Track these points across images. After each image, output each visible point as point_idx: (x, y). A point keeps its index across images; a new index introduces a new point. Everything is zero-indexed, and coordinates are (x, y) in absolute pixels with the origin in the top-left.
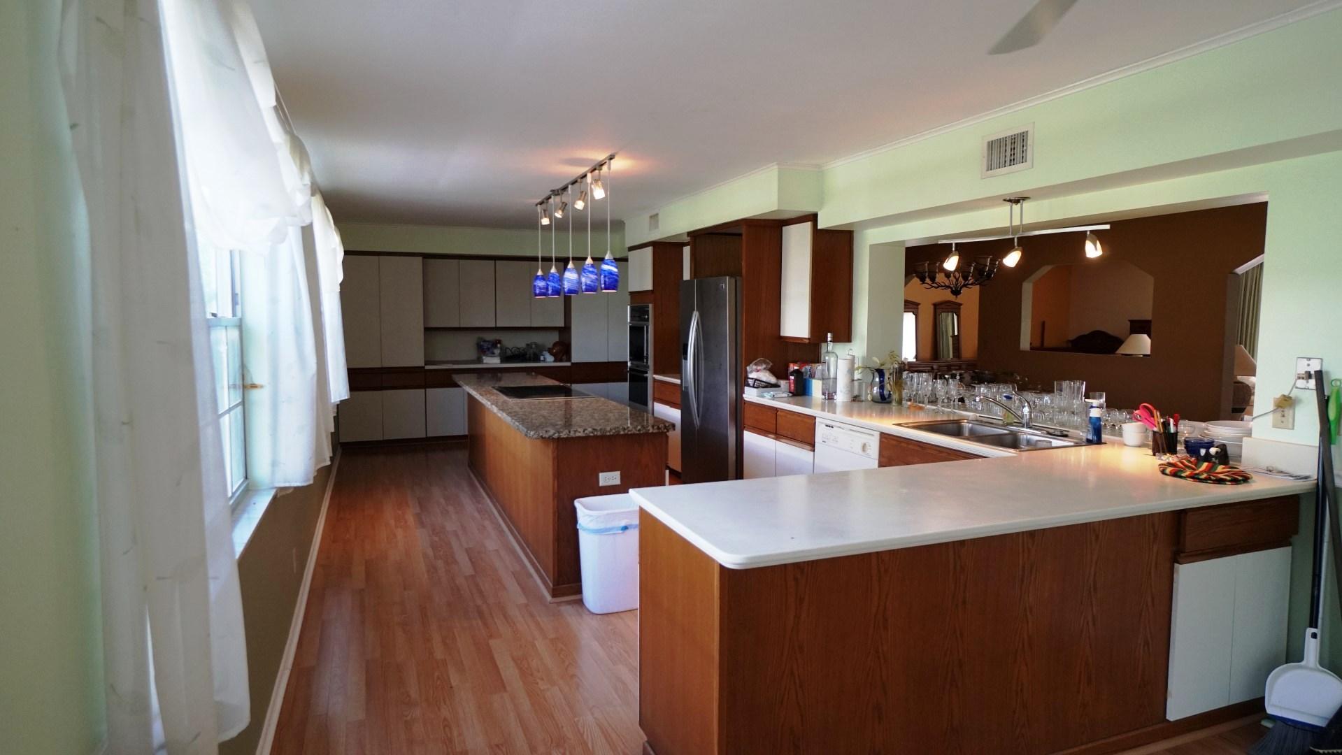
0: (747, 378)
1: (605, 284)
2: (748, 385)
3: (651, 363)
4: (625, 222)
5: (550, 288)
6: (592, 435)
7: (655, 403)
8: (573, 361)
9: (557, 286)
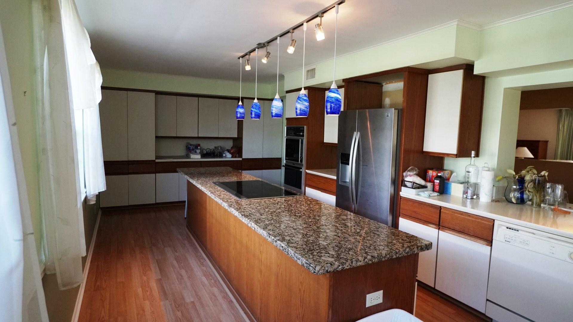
0: (403, 181)
1: (331, 108)
2: (406, 186)
3: (304, 162)
4: (284, 75)
5: (253, 113)
6: (370, 262)
7: (307, 188)
8: (243, 158)
9: (258, 111)
